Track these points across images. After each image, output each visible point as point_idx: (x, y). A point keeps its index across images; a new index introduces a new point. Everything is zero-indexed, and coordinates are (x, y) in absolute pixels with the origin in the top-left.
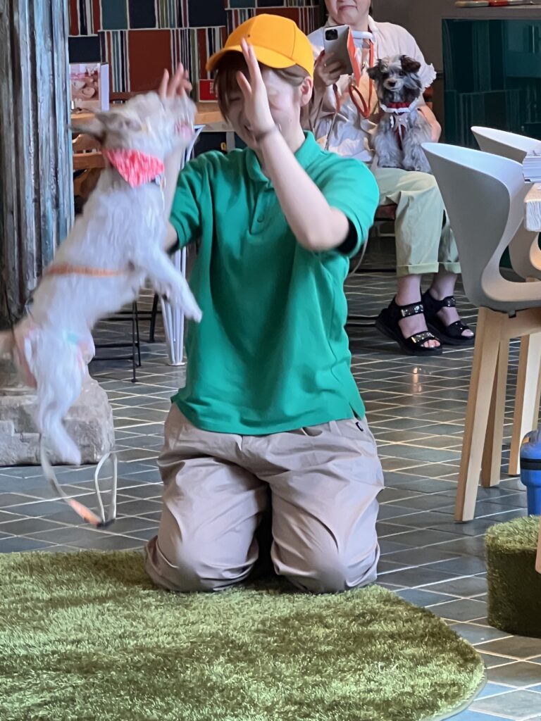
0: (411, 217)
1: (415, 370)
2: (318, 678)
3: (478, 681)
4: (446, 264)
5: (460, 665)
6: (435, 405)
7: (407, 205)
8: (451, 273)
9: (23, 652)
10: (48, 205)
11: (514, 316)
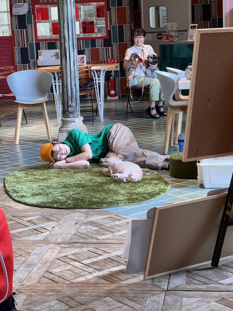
0: (153, 88)
1: (154, 122)
2: (134, 188)
3: (169, 188)
4: (161, 98)
5: (165, 185)
6: (159, 129)
7: (152, 86)
8: (162, 100)
9: (69, 183)
10: (73, 86)
11: (176, 109)
